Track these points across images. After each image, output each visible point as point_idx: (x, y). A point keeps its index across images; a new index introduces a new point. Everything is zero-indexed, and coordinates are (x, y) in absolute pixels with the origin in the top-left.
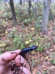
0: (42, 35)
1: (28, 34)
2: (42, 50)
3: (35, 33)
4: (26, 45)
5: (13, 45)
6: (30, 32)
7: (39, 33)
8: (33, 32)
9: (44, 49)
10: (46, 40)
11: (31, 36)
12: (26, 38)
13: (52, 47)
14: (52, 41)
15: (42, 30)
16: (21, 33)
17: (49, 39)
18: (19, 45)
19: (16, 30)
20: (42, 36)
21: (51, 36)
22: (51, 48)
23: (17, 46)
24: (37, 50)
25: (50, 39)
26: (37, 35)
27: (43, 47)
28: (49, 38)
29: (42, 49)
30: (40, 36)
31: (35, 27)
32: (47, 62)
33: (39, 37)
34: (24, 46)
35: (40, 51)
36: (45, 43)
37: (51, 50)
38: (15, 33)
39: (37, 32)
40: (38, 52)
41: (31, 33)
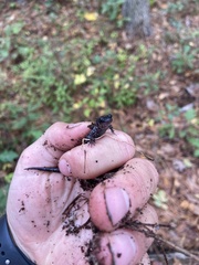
0: (131, 42)
1: (73, 41)
2: (131, 101)
3: (101, 34)
4: (74, 88)
5: (26, 90)
6: (83, 31)
7: (120, 36)
8: (93, 30)
9: (139, 96)
10: (146, 61)
11: (89, 51)
12: (71, 61)
13: (164, 87)
14: (165, 64)
15: (129, 19)
16: (45, 38)
17: (154, 56)
18: (47, 89)
19: (24, 29)
20: (128, 46)
21: (164, 44)
22: (162, 90)
23: (43, 93)
24: (116, 103)
25: (160, 58)
26: (113, 45)
27: (134, 90)
28: (157, 53)
29: (132, 98)
30: (124, 49)
31: (99, 9)
32: (148, 136)
33: (120, 50)
34: (66, 91)
35: (124, 103)
36: (142, 72)
37: (162, 96)
38: (19, 40)
39: (110, 32)
40: (118, 109)
41: (88, 36)
